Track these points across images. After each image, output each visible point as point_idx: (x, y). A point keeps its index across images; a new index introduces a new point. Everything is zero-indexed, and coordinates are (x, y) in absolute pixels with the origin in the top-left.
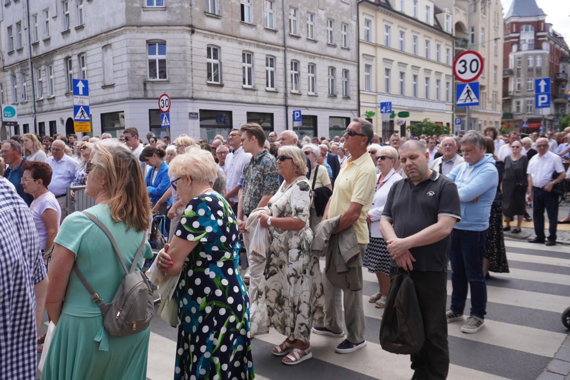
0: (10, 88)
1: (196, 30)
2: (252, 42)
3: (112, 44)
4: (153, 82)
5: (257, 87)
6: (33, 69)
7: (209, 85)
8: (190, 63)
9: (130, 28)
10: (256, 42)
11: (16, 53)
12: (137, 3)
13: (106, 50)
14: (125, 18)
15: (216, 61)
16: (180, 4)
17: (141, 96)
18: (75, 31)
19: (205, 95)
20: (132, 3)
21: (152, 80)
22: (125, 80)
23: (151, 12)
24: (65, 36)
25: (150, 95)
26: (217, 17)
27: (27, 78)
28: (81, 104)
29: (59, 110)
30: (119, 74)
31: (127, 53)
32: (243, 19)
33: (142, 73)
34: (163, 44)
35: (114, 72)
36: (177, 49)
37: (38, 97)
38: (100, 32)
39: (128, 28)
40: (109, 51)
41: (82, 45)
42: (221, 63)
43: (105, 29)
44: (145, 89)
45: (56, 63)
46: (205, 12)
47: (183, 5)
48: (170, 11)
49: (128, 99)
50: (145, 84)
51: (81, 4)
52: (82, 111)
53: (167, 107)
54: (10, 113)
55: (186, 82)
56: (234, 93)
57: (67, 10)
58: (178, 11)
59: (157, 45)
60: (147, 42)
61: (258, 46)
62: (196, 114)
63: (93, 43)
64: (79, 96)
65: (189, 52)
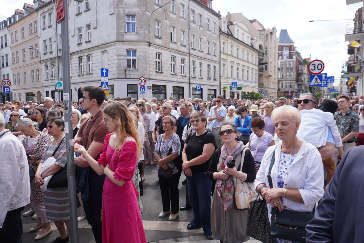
0: (44, 72)
1: (151, 45)
2: (176, 51)
3: (108, 51)
4: (129, 70)
5: (178, 74)
6: (59, 62)
7: (156, 72)
8: (148, 61)
9: (119, 42)
10: (177, 51)
11: (48, 54)
12: (122, 30)
13: (104, 54)
14: (116, 38)
15: (159, 60)
16: (144, 31)
17: (123, 77)
18: (85, 43)
19: (155, 77)
20: (120, 30)
21: (129, 69)
22: (115, 69)
23: (129, 35)
24: (79, 46)
25: (128, 77)
26: (161, 38)
27: (55, 67)
28: (105, 81)
29: (74, 83)
30: (111, 66)
31: (117, 55)
32: (171, 40)
33: (124, 66)
34: (135, 51)
35: (108, 64)
36: (142, 54)
37: (61, 77)
38: (100, 44)
39: (117, 42)
40: (105, 54)
41: (89, 51)
42: (162, 61)
43: (104, 42)
44: (125, 74)
45: (73, 60)
46: (155, 36)
47: (146, 32)
48: (139, 35)
49: (116, 78)
50: (125, 71)
51: (89, 30)
52: (105, 85)
53: (144, 83)
54: (59, 85)
55: (146, 71)
56: (167, 77)
57: (80, 33)
58: (143, 35)
59: (132, 51)
60: (127, 50)
61: (178, 53)
62: (151, 87)
63: (96, 50)
64: (103, 77)
65: (148, 55)
